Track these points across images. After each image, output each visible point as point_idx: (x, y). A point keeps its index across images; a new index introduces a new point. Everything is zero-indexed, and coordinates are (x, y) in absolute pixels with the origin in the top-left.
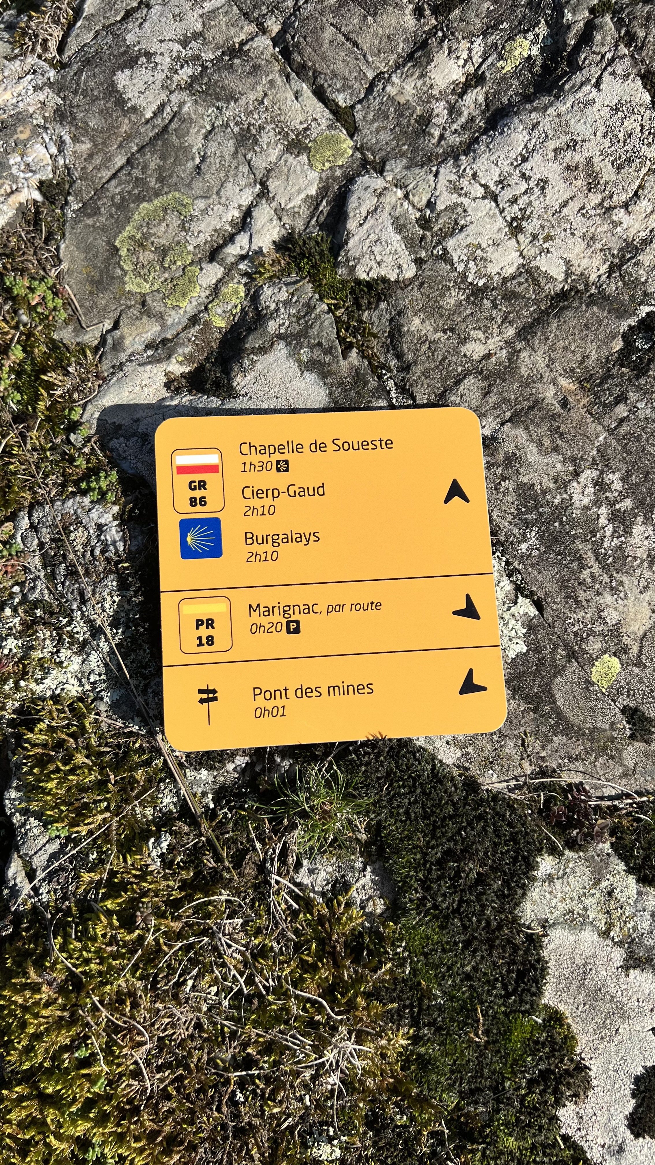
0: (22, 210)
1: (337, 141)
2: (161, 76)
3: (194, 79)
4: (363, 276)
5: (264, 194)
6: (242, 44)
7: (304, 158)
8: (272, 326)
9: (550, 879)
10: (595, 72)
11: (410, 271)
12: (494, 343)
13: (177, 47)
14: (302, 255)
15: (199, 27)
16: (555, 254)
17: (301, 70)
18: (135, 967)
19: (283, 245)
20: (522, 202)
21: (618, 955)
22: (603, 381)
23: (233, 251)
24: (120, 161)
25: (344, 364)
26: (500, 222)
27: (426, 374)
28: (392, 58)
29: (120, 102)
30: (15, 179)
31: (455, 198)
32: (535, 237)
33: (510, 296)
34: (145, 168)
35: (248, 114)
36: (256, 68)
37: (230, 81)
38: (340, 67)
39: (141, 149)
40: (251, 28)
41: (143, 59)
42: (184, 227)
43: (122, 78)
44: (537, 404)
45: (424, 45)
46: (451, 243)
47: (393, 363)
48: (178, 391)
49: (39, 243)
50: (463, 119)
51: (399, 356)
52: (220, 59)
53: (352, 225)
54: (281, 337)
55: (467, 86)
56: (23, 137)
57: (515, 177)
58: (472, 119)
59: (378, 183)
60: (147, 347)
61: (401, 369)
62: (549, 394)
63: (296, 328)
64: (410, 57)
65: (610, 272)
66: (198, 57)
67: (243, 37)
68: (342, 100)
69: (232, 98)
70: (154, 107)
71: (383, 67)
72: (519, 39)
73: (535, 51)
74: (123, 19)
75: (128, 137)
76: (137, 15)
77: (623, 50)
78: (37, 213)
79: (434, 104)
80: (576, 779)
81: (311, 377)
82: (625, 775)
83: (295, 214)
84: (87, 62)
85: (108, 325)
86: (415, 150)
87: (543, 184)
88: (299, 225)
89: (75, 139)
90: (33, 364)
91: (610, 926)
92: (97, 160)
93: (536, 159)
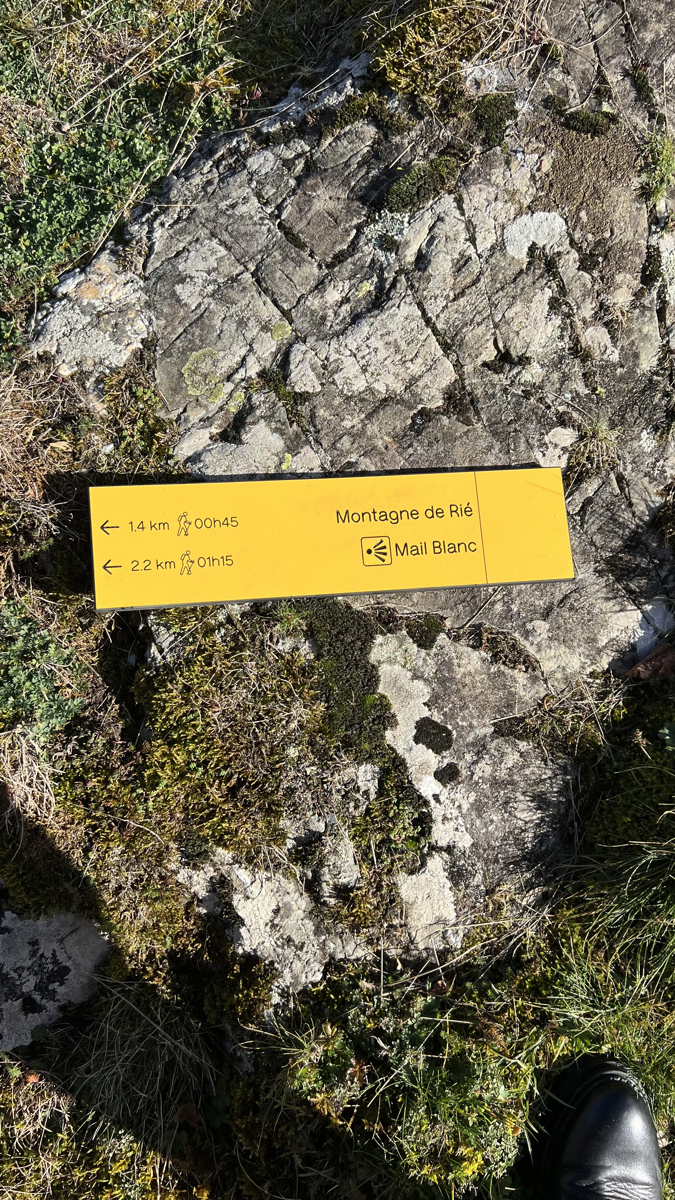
0: (134, 353)
1: (284, 326)
2: (198, 289)
3: (215, 292)
4: (298, 390)
5: (251, 350)
6: (238, 275)
7: (269, 334)
8: (258, 413)
9: (381, 645)
10: (397, 301)
11: (319, 389)
12: (356, 421)
13: (205, 274)
14: (270, 380)
15: (215, 265)
16: (381, 382)
17: (266, 291)
18: (212, 682)
19: (262, 374)
20: (367, 358)
21: (409, 674)
22: (403, 437)
23: (238, 377)
24: (180, 330)
25: (291, 430)
26: (358, 367)
27: (327, 435)
28: (308, 288)
29: (179, 301)
30: (130, 338)
31: (337, 356)
32: (373, 374)
33: (362, 400)
34: (193, 335)
35: (243, 311)
36: (244, 288)
37: (233, 294)
38: (284, 291)
39: (190, 325)
40: (241, 268)
41: (188, 280)
42: (214, 364)
43: (179, 288)
44: (374, 448)
45: (322, 282)
46: (336, 376)
47: (312, 429)
48: (216, 441)
49: (144, 369)
50: (341, 318)
51: (315, 426)
52: (227, 282)
53: (292, 367)
54: (262, 417)
55: (342, 303)
56: (132, 316)
57: (364, 347)
58: (345, 318)
59: (304, 348)
60: (200, 421)
61: (316, 432)
62: (380, 443)
63: (269, 413)
64: (316, 287)
65: (406, 389)
66: (216, 281)
67: (237, 272)
68: (286, 306)
69: (233, 303)
70: (195, 304)
71: (304, 292)
72: (365, 282)
73: (372, 288)
74: (175, 256)
75: (184, 318)
76: (183, 255)
77: (409, 292)
78: (142, 354)
79: (327, 311)
80: (392, 606)
81: (276, 435)
82: (413, 605)
83: (266, 360)
84: (159, 278)
85: (181, 410)
86: (320, 332)
87: (376, 350)
88: (268, 365)
89: (157, 318)
90: (149, 427)
91: (406, 663)
92: (169, 329)
93: (373, 339)
